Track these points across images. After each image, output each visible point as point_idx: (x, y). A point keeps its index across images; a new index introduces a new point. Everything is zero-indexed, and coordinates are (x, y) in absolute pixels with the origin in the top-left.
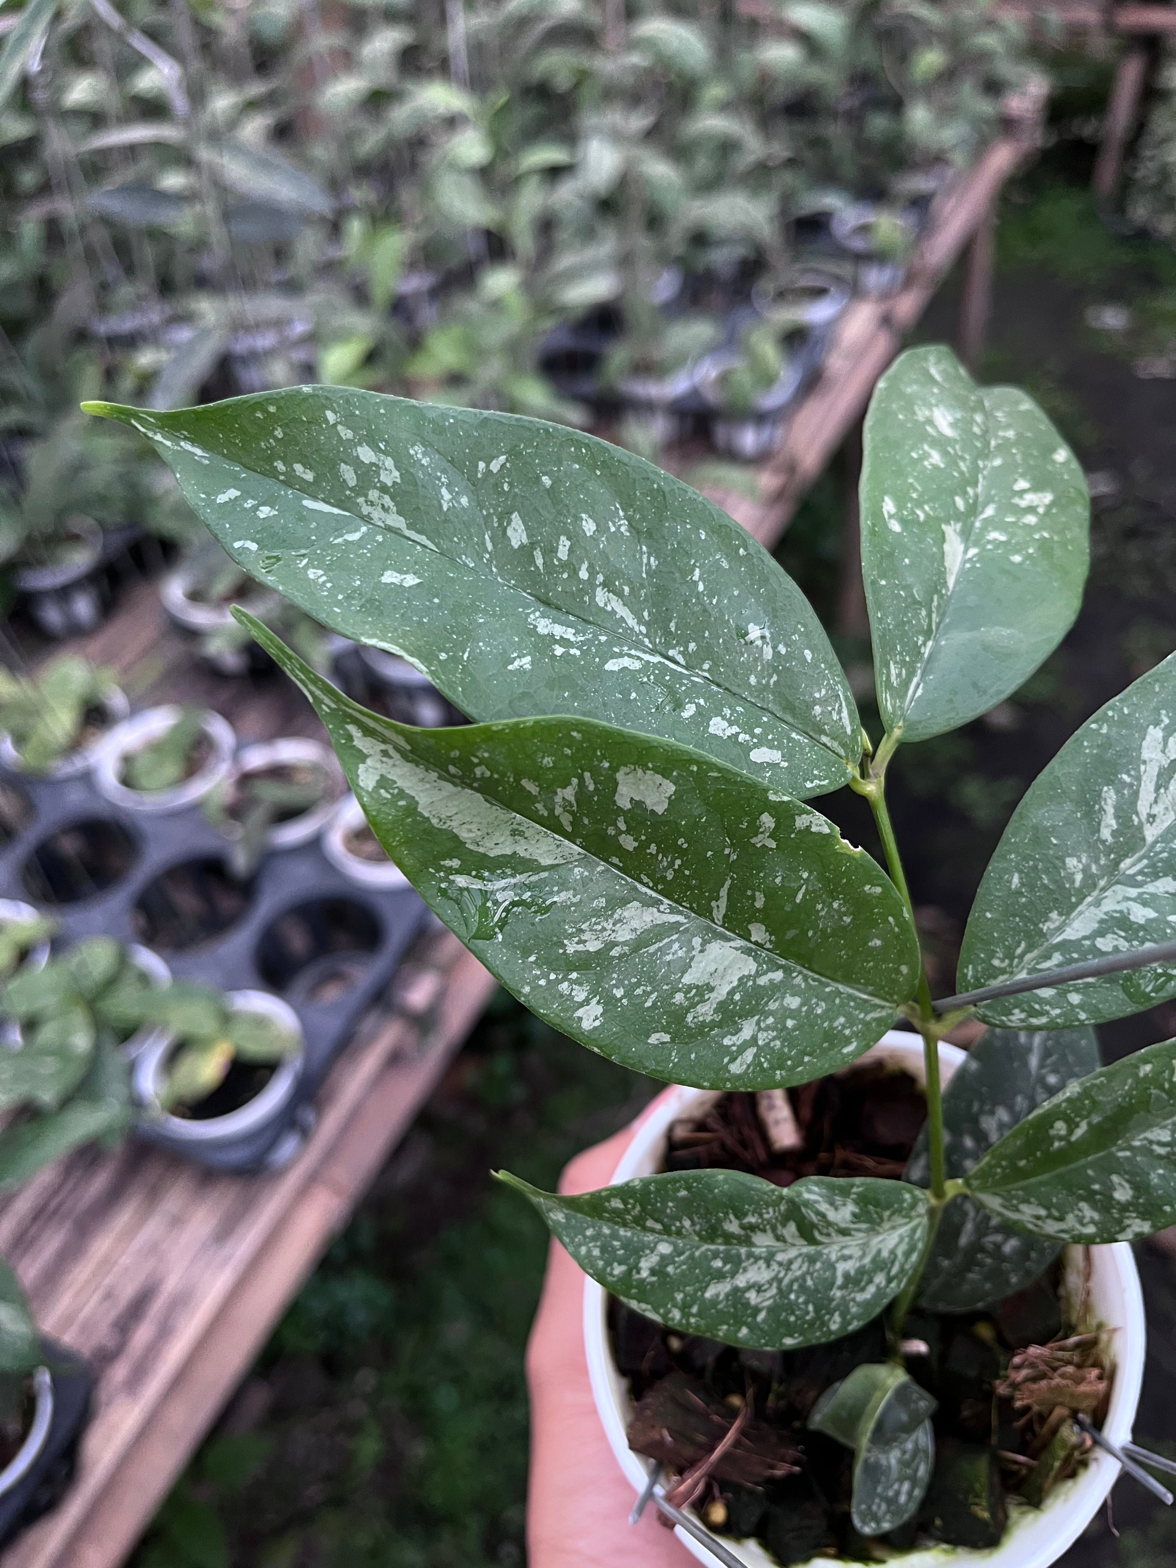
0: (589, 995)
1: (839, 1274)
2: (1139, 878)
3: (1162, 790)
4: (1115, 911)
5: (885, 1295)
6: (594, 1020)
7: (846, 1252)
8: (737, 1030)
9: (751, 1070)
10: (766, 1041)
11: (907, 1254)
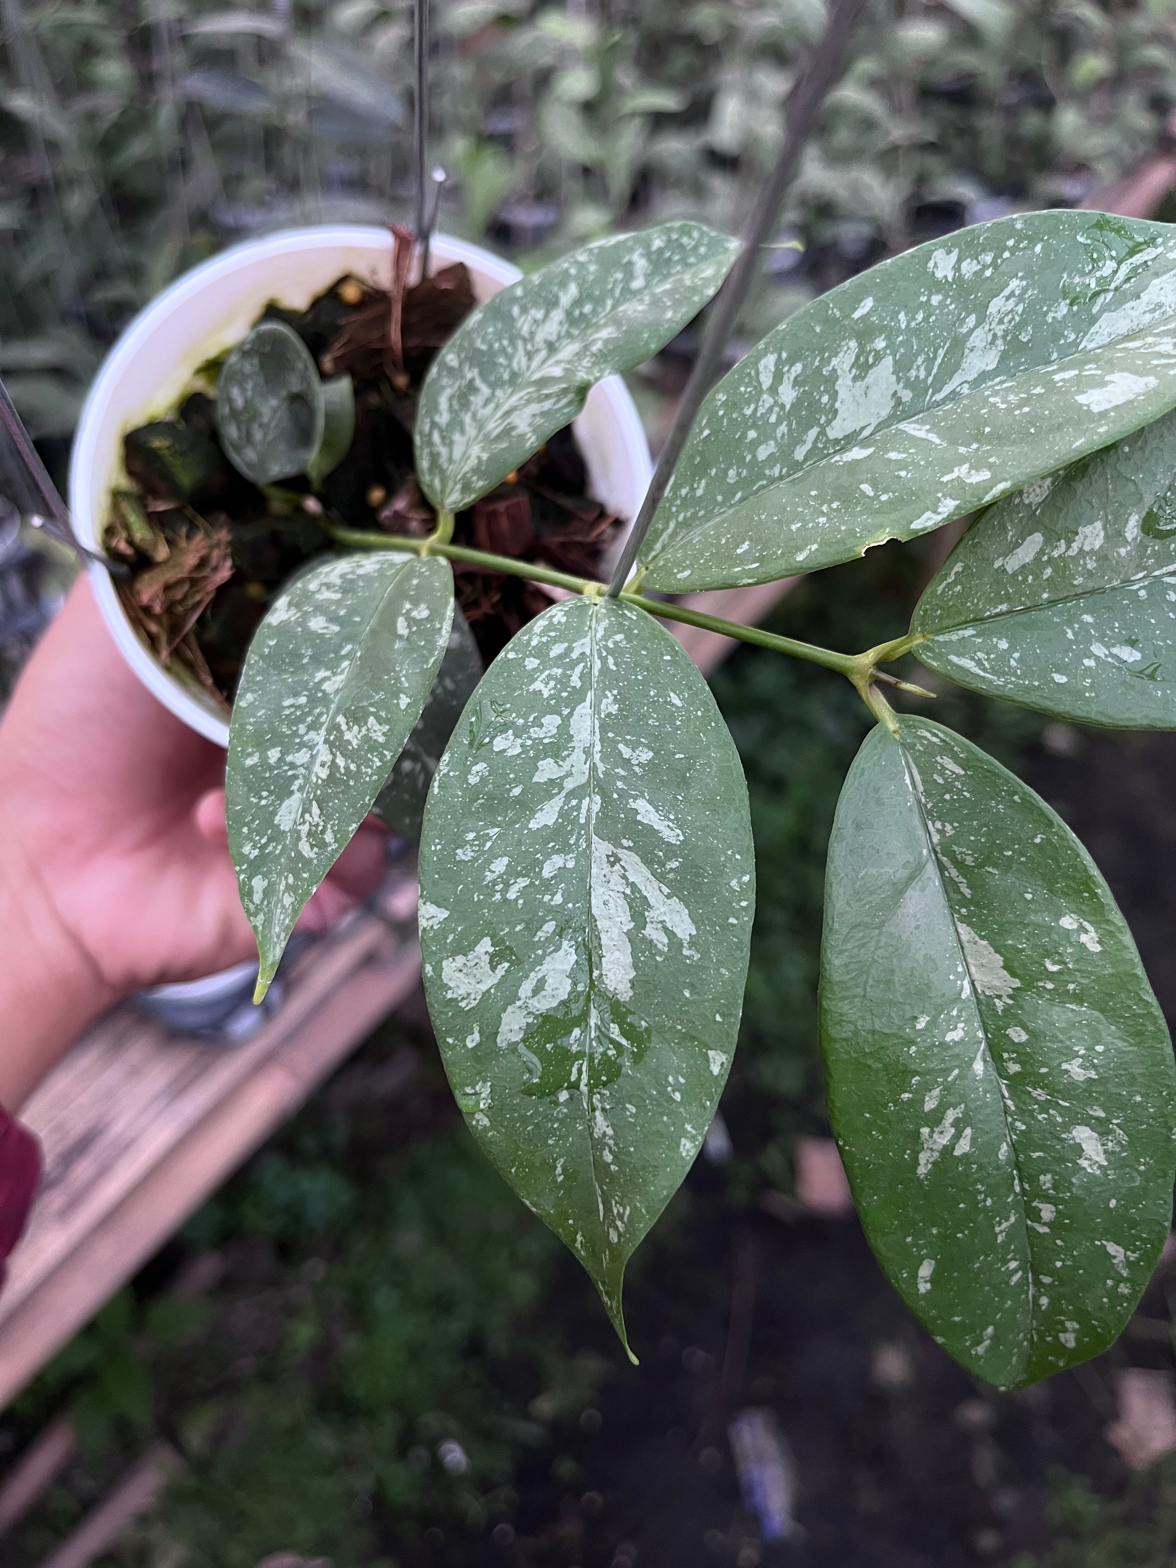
0: (960, 274)
1: (483, 387)
2: (574, 802)
3: (628, 891)
4: (569, 755)
5: (428, 414)
6: (936, 263)
7: (492, 406)
8: (796, 383)
9: (753, 373)
10: (761, 403)
11: (434, 458)
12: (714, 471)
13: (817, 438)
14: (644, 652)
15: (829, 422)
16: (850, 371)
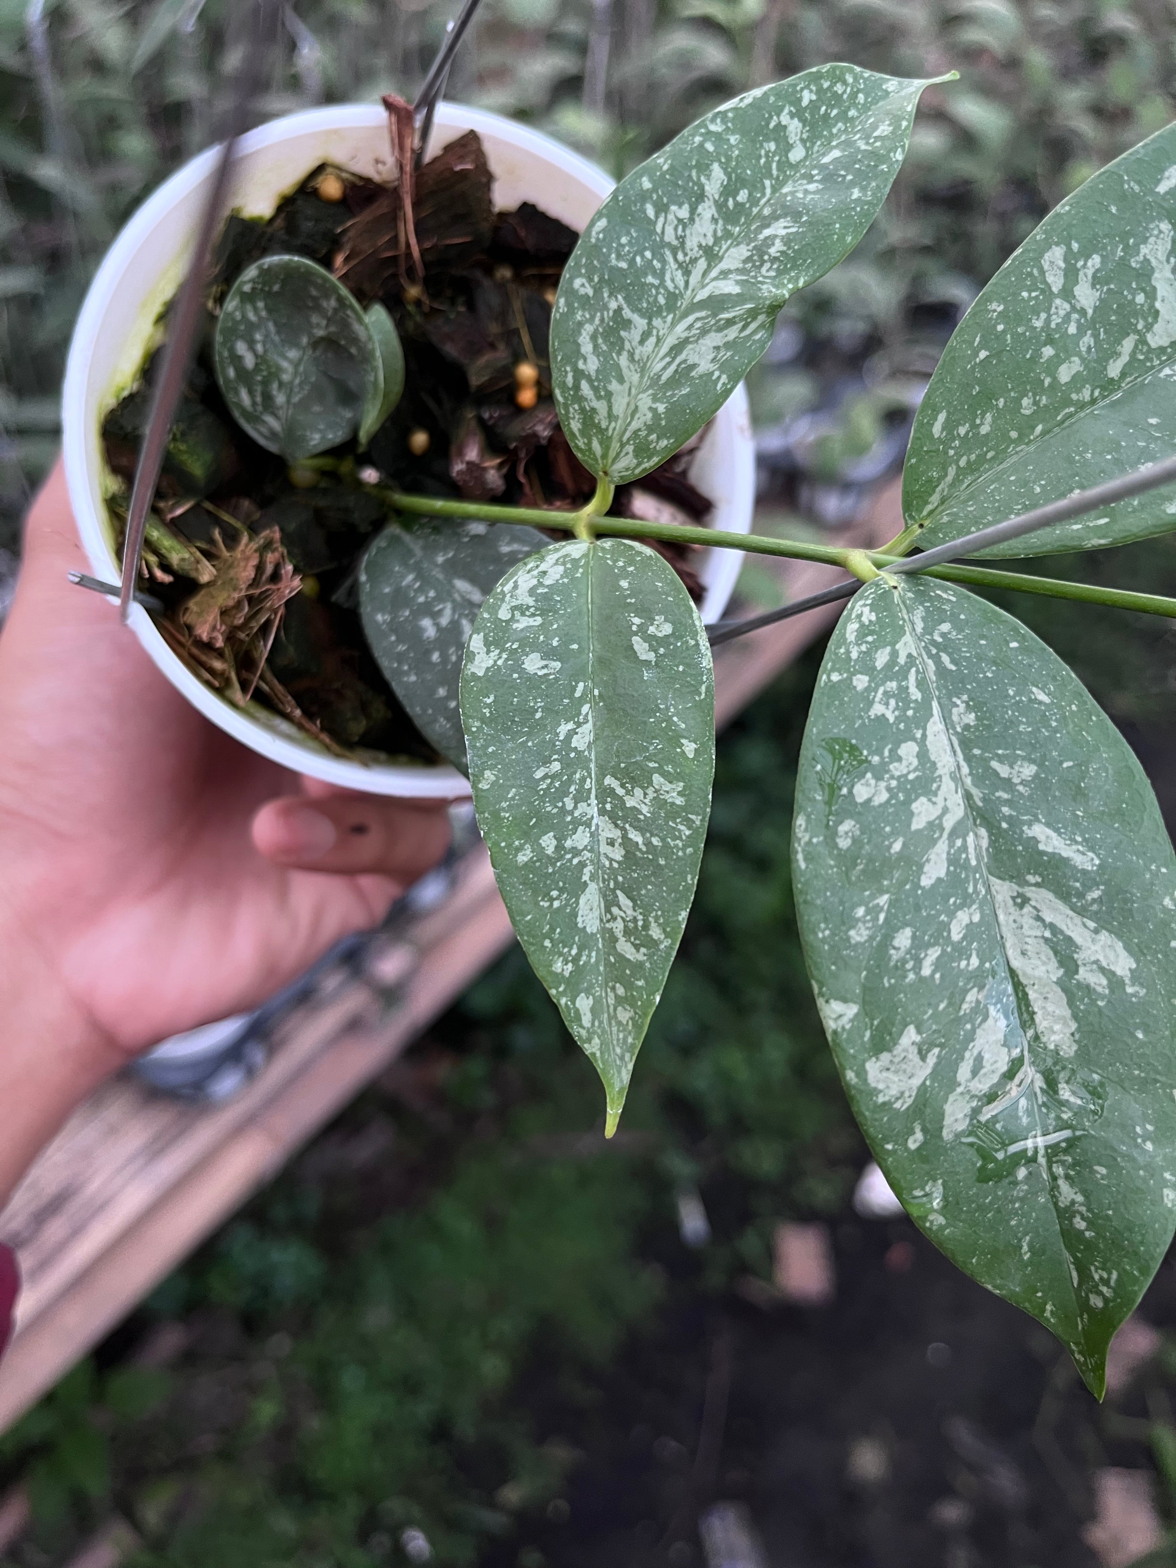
1: (636, 318)
2: (959, 842)
3: (1048, 934)
4: (939, 788)
5: (567, 360)
7: (652, 340)
8: (1096, 281)
9: (1035, 272)
10: (1053, 310)
11: (588, 416)
12: (1001, 403)
13: (1136, 346)
14: (983, 642)
15: (1149, 327)
16: (1168, 261)
